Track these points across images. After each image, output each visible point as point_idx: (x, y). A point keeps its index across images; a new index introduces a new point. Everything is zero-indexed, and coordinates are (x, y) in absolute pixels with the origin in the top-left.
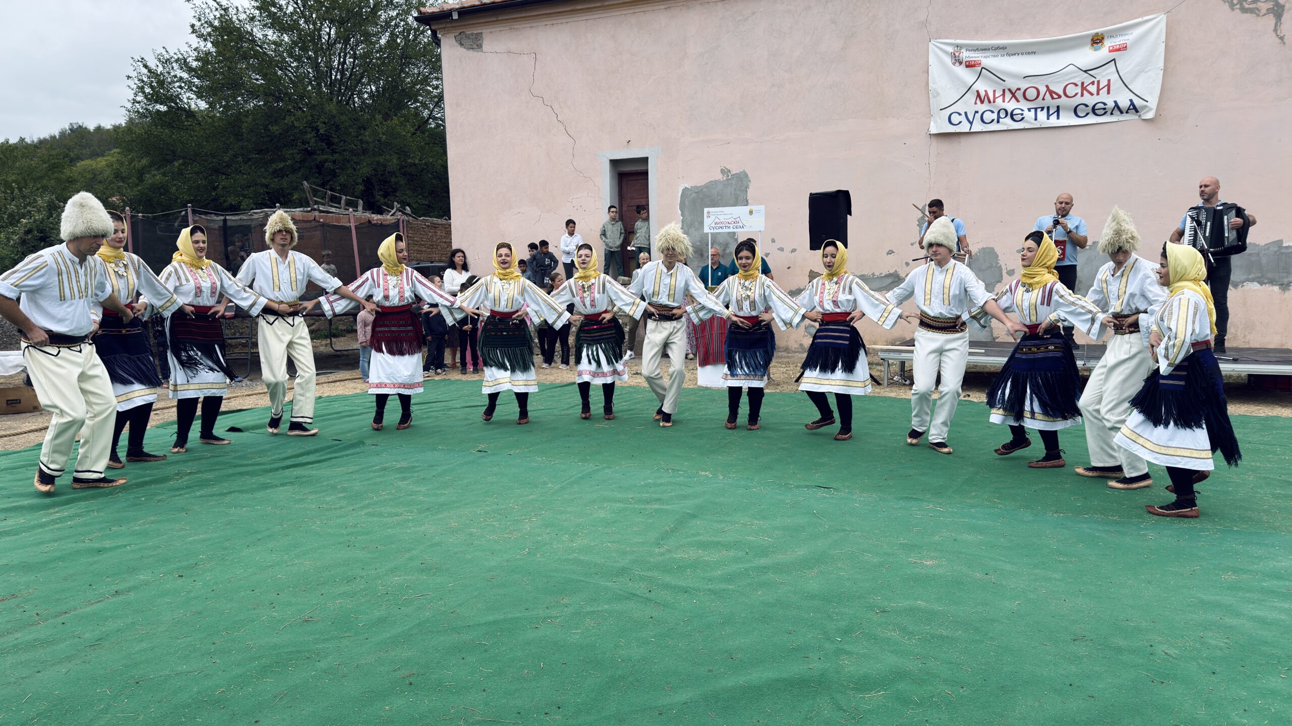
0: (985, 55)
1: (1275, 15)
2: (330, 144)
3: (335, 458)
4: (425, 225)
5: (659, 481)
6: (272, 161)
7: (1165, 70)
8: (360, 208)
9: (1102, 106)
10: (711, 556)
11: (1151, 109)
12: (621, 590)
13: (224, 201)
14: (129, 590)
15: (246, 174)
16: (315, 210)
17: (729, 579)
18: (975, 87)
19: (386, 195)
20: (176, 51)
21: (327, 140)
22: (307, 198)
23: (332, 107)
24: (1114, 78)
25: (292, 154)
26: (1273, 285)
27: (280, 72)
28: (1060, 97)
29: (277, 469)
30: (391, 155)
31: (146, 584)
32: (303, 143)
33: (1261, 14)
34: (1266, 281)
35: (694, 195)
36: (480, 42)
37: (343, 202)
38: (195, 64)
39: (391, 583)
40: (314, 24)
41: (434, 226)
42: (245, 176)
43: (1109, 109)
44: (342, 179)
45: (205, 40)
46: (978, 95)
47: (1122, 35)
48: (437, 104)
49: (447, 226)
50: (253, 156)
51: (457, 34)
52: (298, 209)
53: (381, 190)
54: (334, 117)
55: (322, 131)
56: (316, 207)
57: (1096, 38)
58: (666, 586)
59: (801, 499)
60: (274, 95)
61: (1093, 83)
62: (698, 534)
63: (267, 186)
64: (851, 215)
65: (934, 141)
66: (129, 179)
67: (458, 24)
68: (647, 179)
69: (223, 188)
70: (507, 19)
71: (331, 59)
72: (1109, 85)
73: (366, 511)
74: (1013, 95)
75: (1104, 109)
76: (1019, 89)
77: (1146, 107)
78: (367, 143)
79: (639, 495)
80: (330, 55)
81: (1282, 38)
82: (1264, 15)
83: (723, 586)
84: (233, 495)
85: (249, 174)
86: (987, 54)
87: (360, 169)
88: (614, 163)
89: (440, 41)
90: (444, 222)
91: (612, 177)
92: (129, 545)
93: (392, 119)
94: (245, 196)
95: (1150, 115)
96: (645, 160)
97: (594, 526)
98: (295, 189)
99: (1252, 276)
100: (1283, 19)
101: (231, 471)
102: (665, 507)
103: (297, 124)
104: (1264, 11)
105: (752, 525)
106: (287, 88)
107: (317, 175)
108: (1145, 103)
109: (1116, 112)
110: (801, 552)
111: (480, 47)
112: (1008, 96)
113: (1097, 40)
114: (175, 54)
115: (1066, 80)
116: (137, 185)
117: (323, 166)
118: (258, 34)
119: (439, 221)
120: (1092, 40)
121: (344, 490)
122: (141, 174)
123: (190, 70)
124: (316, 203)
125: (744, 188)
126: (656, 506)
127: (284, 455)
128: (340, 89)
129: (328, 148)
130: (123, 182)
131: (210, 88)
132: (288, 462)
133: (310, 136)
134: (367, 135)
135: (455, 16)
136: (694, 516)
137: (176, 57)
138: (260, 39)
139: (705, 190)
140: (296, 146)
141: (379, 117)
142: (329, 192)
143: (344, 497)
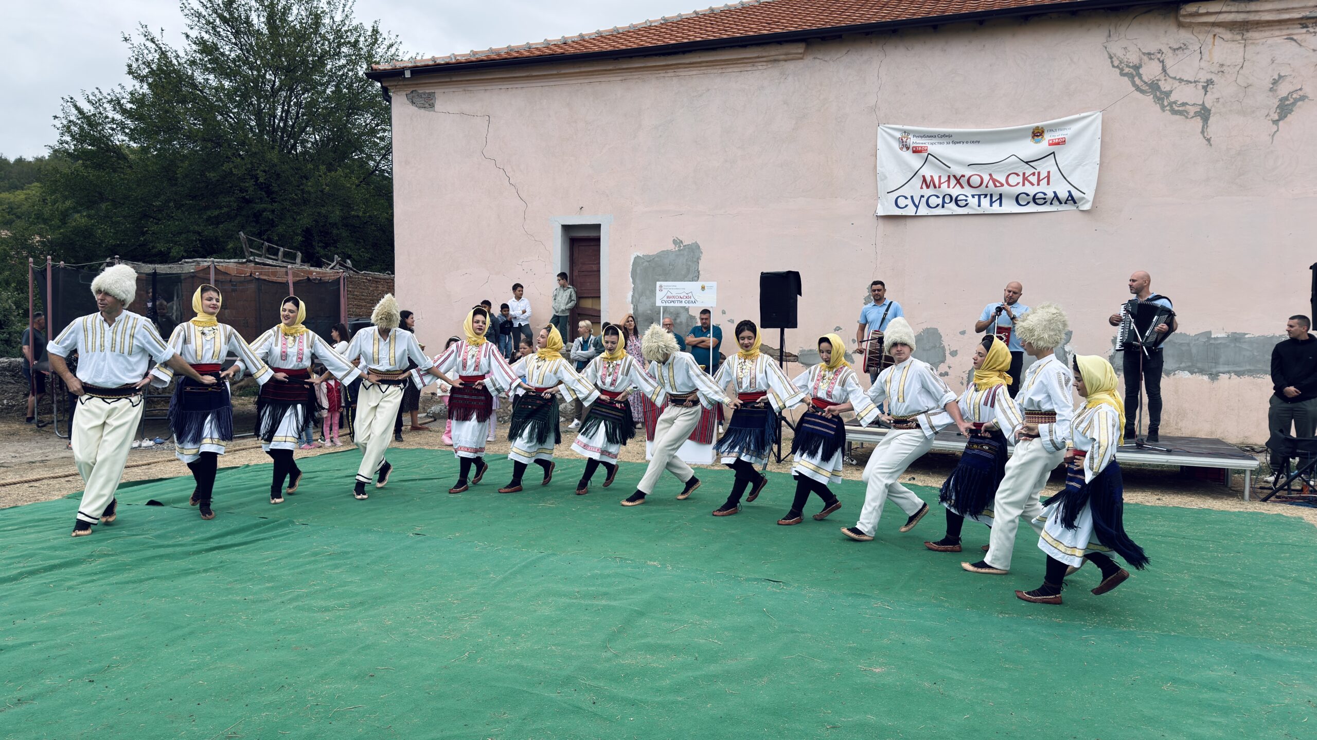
0: (932, 142)
1: (1202, 118)
2: (269, 193)
3: (262, 539)
4: (367, 279)
5: (606, 572)
6: (207, 208)
7: (1101, 165)
8: (298, 260)
9: (1042, 195)
10: (658, 662)
11: (1088, 201)
12: (565, 703)
13: (153, 247)
14: (34, 697)
15: (178, 220)
16: (250, 261)
17: (677, 689)
18: (921, 172)
19: (326, 246)
20: (110, 92)
21: (267, 189)
22: (242, 247)
23: (273, 156)
24: (1054, 169)
25: (230, 201)
26: (1202, 374)
27: (219, 118)
28: (1002, 185)
29: (199, 552)
30: (334, 206)
31: (54, 690)
32: (241, 191)
33: (1189, 117)
34: (1196, 370)
35: (646, 263)
36: (433, 101)
37: (280, 254)
38: (129, 106)
39: (321, 692)
40: (259, 71)
41: (376, 281)
42: (177, 223)
43: (1049, 199)
44: (281, 229)
45: (142, 81)
46: (924, 180)
47: (1061, 130)
48: (384, 157)
49: (390, 281)
50: (187, 202)
51: (408, 92)
52: (232, 260)
53: (321, 241)
54: (275, 165)
55: (261, 180)
56: (251, 258)
57: (1036, 131)
58: (613, 698)
59: (750, 594)
60: (212, 141)
61: (1034, 174)
62: (646, 636)
63: (199, 233)
64: (801, 295)
65: (881, 222)
66: (51, 221)
67: (410, 83)
68: (599, 245)
69: (153, 233)
70: (461, 81)
71: (274, 106)
72: (1048, 177)
73: (295, 604)
74: (958, 181)
75: (1045, 199)
76: (963, 176)
77: (1083, 198)
78: (309, 193)
79: (585, 588)
80: (274, 102)
81: (1209, 140)
82: (1193, 117)
83: (671, 697)
84: (151, 582)
85: (181, 220)
86: (934, 141)
87: (300, 220)
88: (566, 228)
89: (391, 98)
90: (387, 276)
91: (563, 242)
92: (35, 642)
93: (336, 170)
94: (175, 243)
95: (1087, 207)
96: (598, 227)
97: (537, 625)
98: (230, 237)
99: (1183, 365)
100: (1209, 122)
101: (149, 553)
102: (613, 603)
103: (235, 171)
104: (1192, 114)
105: (701, 624)
106: (226, 133)
107: (254, 224)
108: (1082, 195)
109: (1055, 202)
110: (751, 657)
111: (432, 106)
112: (953, 182)
113: (1037, 134)
114: (109, 94)
115: (1009, 170)
116: (59, 227)
117: (261, 215)
118: (199, 77)
119: (381, 275)
120: (1033, 132)
121: (272, 579)
122: (64, 216)
123: (124, 111)
124: (252, 254)
125: (695, 259)
126: (604, 602)
127: (208, 535)
128: (282, 137)
129: (268, 197)
130: (45, 224)
131: (144, 131)
132: (213, 544)
133: (249, 184)
134: (309, 186)
135: (408, 74)
136: (641, 614)
137: (109, 98)
138: (200, 83)
139: (656, 259)
140: (234, 193)
141: (323, 168)
142: (266, 244)
143: (272, 587)
